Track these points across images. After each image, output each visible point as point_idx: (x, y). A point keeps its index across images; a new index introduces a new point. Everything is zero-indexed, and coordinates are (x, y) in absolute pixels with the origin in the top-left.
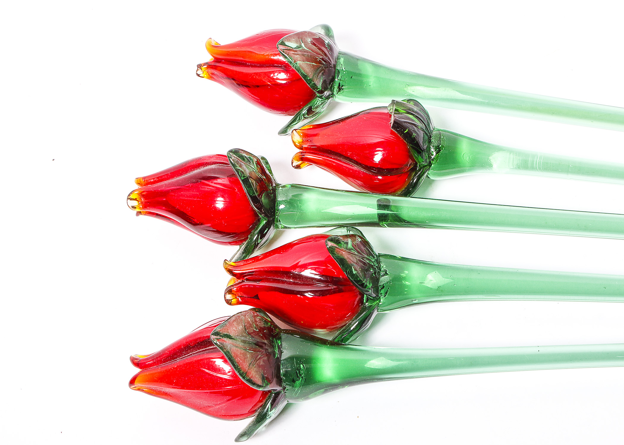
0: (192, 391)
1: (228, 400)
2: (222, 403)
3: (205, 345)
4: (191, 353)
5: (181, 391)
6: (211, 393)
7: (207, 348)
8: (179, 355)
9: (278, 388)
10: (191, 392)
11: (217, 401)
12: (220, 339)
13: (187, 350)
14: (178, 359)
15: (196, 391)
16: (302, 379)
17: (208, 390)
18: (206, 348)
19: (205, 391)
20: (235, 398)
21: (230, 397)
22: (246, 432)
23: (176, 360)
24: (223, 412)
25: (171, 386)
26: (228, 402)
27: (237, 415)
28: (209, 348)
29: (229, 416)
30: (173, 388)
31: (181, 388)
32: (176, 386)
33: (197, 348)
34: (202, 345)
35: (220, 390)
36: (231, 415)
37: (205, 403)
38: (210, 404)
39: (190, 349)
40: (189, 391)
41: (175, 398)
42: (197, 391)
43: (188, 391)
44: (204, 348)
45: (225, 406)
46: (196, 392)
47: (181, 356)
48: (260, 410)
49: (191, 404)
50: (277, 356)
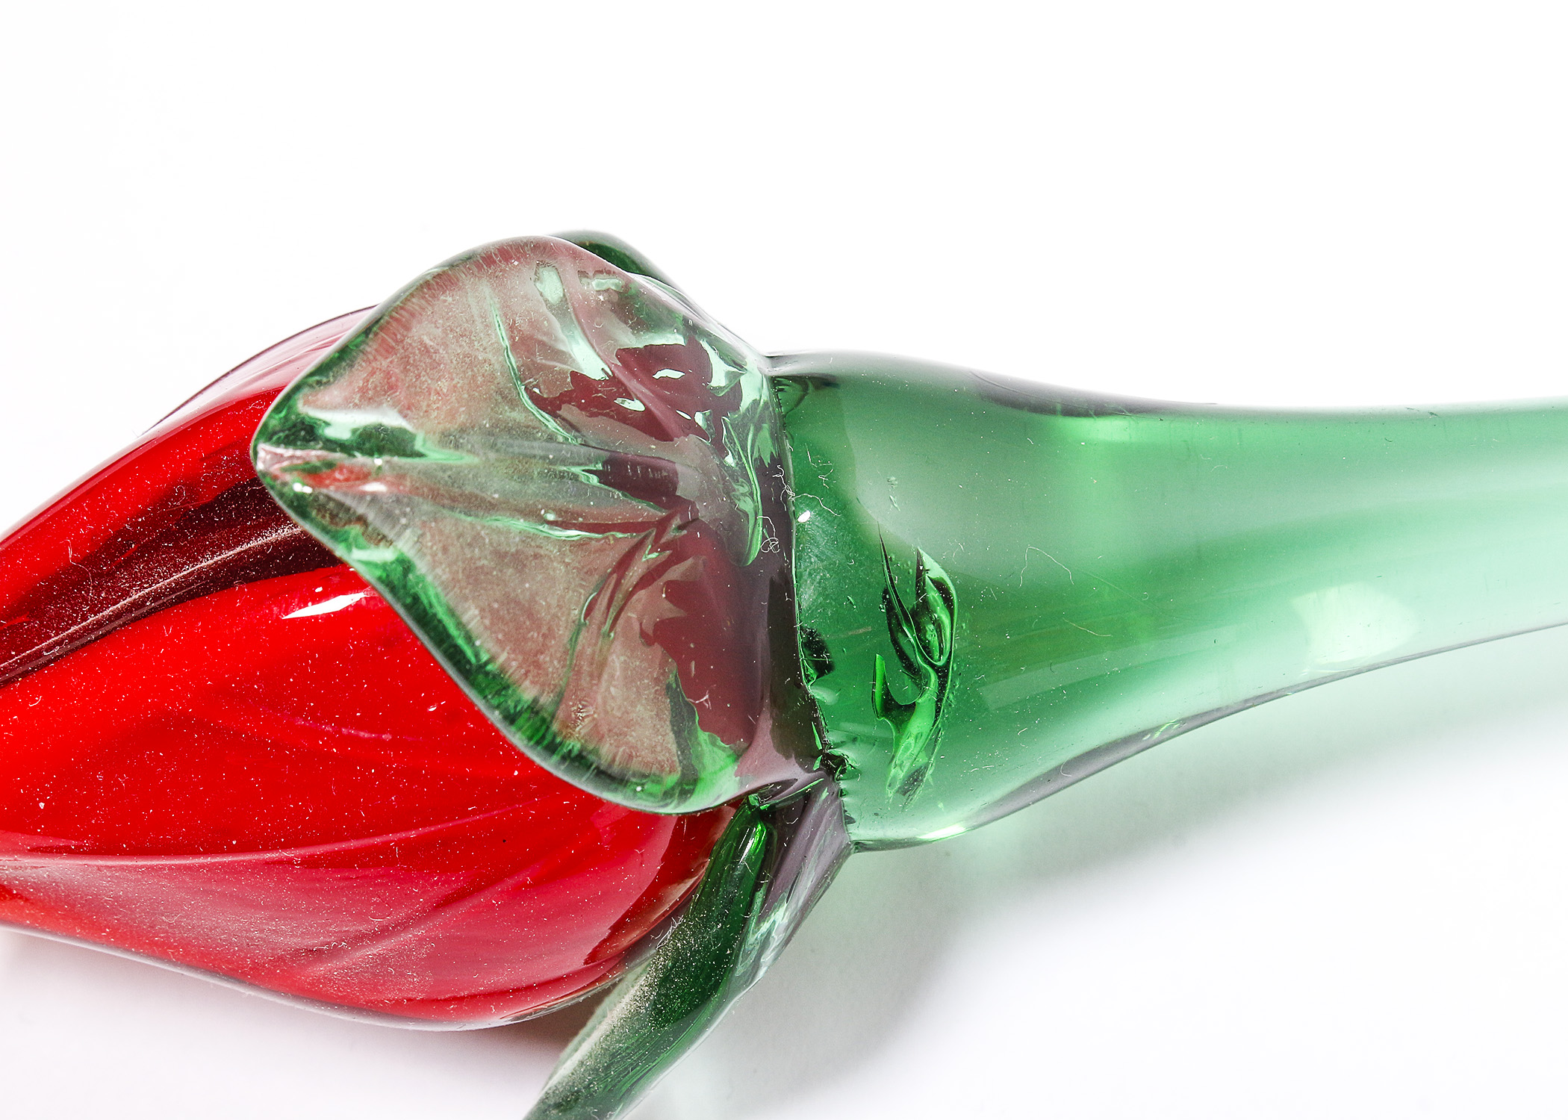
0: (177, 862)
1: (446, 902)
2: (403, 926)
3: (229, 524)
4: (142, 588)
5: (99, 868)
6: (310, 863)
7: (252, 544)
8: (60, 617)
9: (794, 773)
10: (170, 867)
11: (361, 917)
12: (330, 465)
13: (110, 575)
14: (49, 648)
15: (201, 860)
16: (942, 687)
17: (285, 847)
18: (245, 547)
19: (268, 856)
20: (492, 883)
21: (458, 881)
22: (588, 1087)
23: (39, 654)
24: (416, 984)
25: (21, 840)
26: (447, 914)
27: (517, 991)
28: (261, 541)
29: (462, 998)
30: (37, 851)
31: (94, 852)
32: (57, 836)
33: (181, 551)
34: (212, 527)
35: (378, 840)
36: (473, 997)
37: (283, 934)
38: (318, 935)
39: (127, 565)
40: (152, 867)
41: (64, 917)
42: (209, 860)
43: (148, 868)
44: (229, 548)
45: (421, 940)
46: (202, 866)
47: (75, 623)
48: (674, 935)
49: (185, 944)
50: (765, 546)
